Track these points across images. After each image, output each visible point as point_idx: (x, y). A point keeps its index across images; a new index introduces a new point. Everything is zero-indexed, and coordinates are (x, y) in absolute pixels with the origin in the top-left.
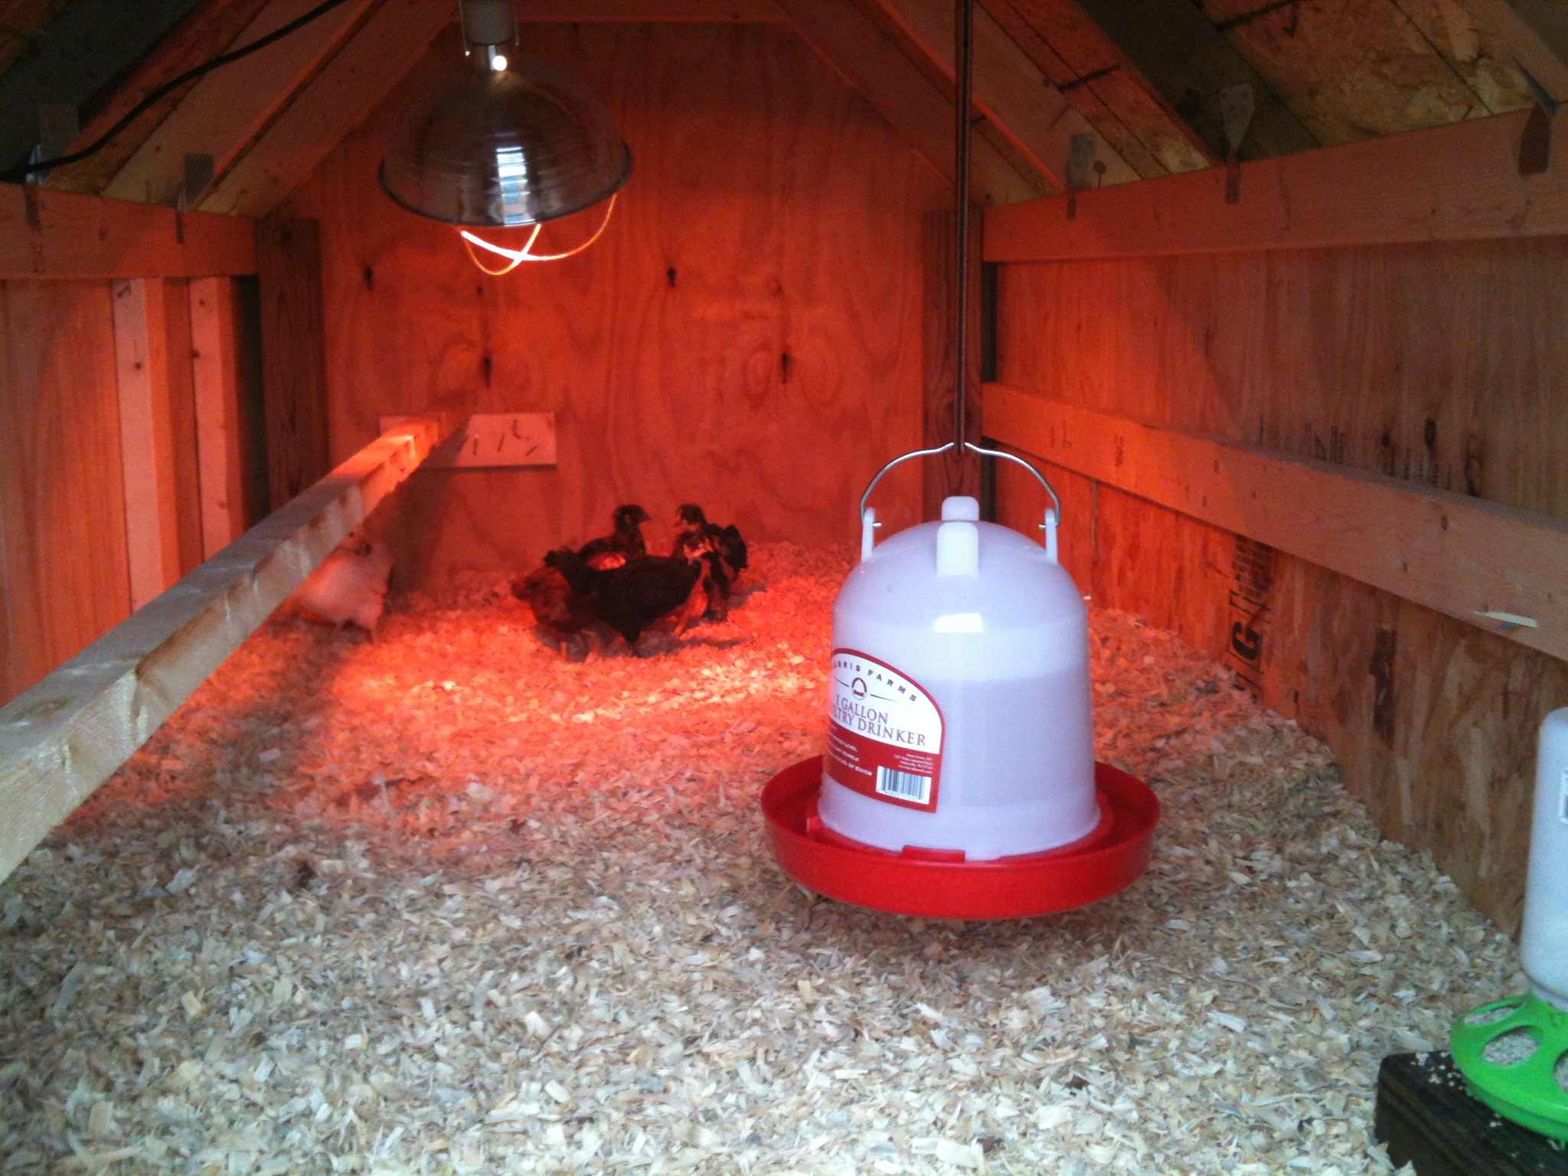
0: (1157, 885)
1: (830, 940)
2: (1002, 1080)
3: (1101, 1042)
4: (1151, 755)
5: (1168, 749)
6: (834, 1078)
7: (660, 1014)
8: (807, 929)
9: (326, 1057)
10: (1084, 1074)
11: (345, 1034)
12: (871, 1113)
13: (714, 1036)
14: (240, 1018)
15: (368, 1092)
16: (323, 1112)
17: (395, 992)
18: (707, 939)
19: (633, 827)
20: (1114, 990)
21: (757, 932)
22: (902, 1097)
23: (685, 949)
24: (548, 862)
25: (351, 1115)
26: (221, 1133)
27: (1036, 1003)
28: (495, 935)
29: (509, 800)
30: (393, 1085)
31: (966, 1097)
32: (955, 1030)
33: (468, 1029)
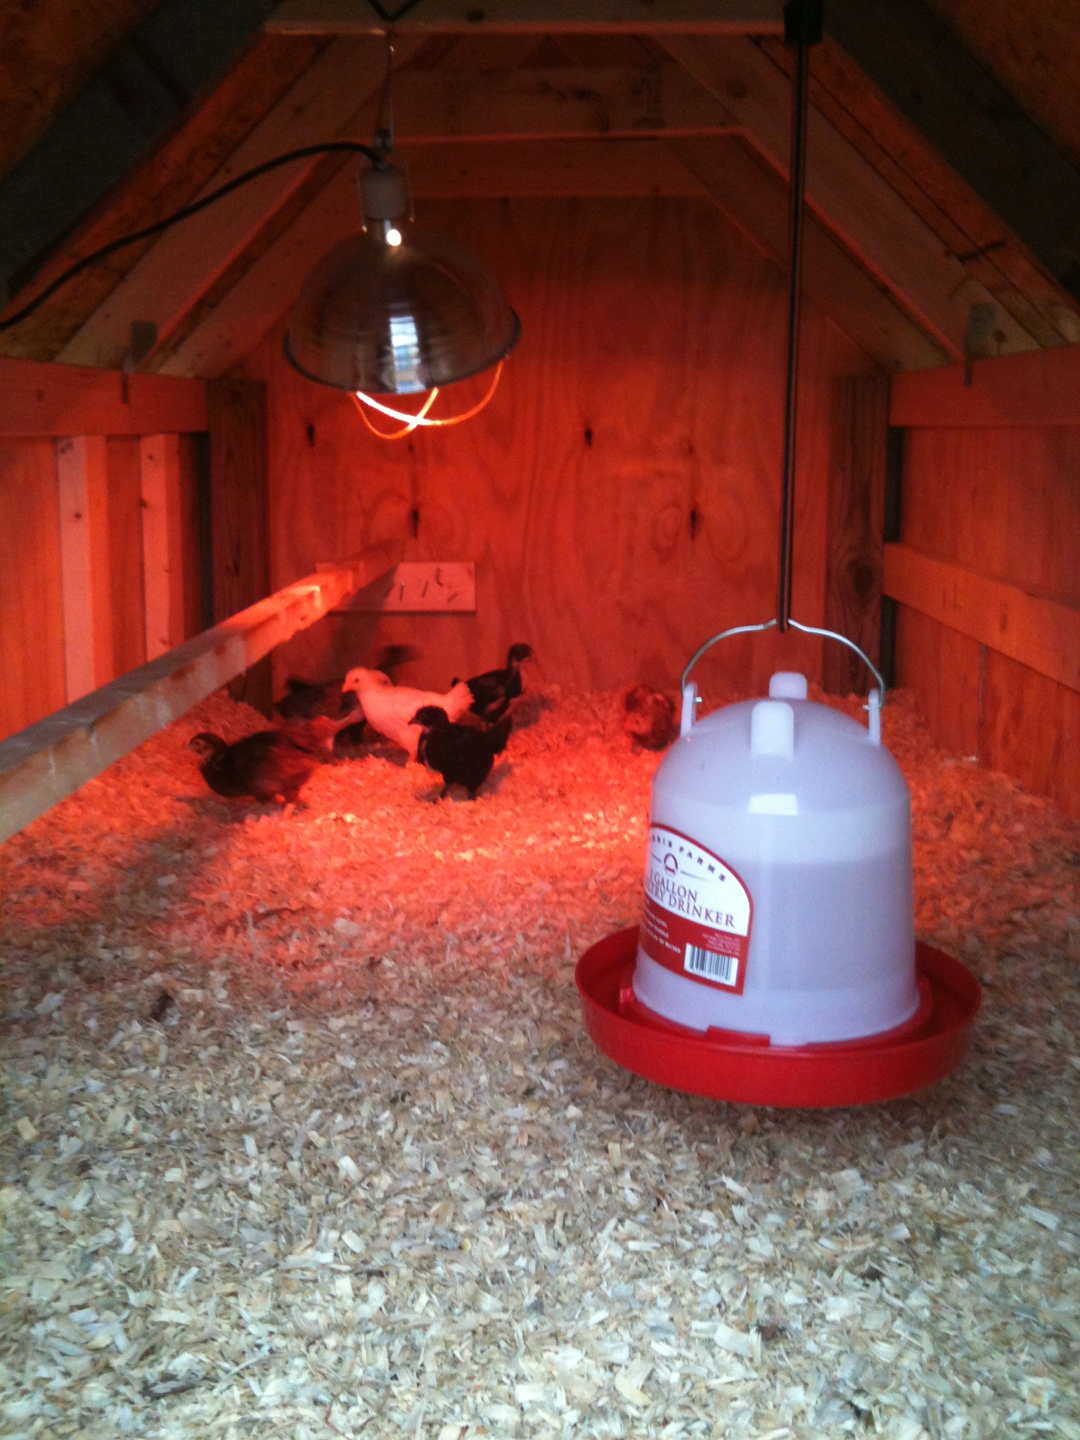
0: (991, 1065)
1: (647, 1103)
2: (797, 1265)
3: (903, 1232)
4: (1006, 928)
5: (1025, 922)
6: (627, 1250)
7: (470, 1167)
8: (628, 1089)
9: (143, 1189)
10: (880, 1265)
11: (167, 1167)
12: (656, 1290)
13: (518, 1194)
14: (69, 1146)
15: (176, 1228)
16: (129, 1245)
17: (224, 1126)
18: (529, 1092)
19: (478, 973)
20: (925, 1177)
21: (578, 1088)
22: (690, 1275)
23: (508, 1101)
24: (392, 1002)
25: (154, 1251)
26: (29, 1261)
27: (843, 1184)
28: (328, 1074)
29: (373, 936)
30: (201, 1222)
31: (755, 1280)
32: (758, 1207)
33: (285, 1167)
